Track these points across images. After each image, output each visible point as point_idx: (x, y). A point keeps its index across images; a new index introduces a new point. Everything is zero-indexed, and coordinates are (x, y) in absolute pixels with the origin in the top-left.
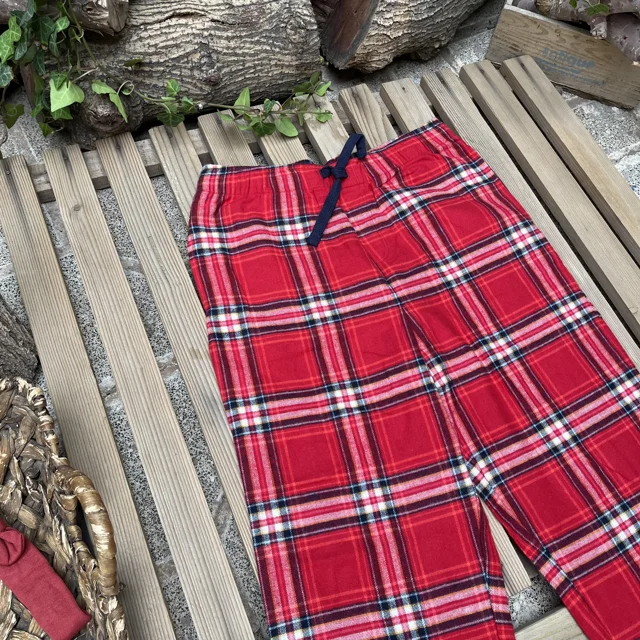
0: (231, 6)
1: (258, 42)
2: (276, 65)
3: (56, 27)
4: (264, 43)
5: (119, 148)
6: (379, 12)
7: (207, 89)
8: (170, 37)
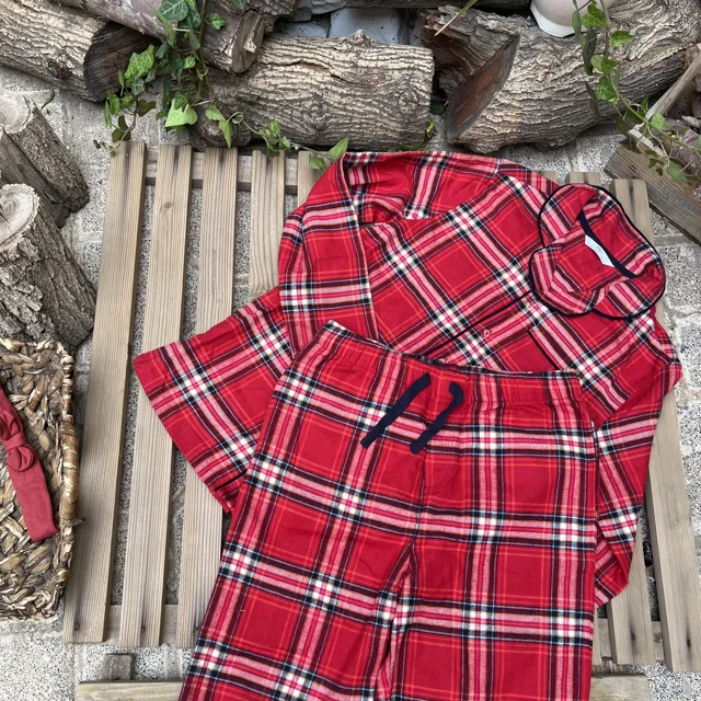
0: (356, 66)
1: (370, 104)
2: (381, 127)
3: (184, 63)
4: (375, 106)
5: (222, 160)
6: (490, 109)
7: (312, 131)
8: (290, 81)
